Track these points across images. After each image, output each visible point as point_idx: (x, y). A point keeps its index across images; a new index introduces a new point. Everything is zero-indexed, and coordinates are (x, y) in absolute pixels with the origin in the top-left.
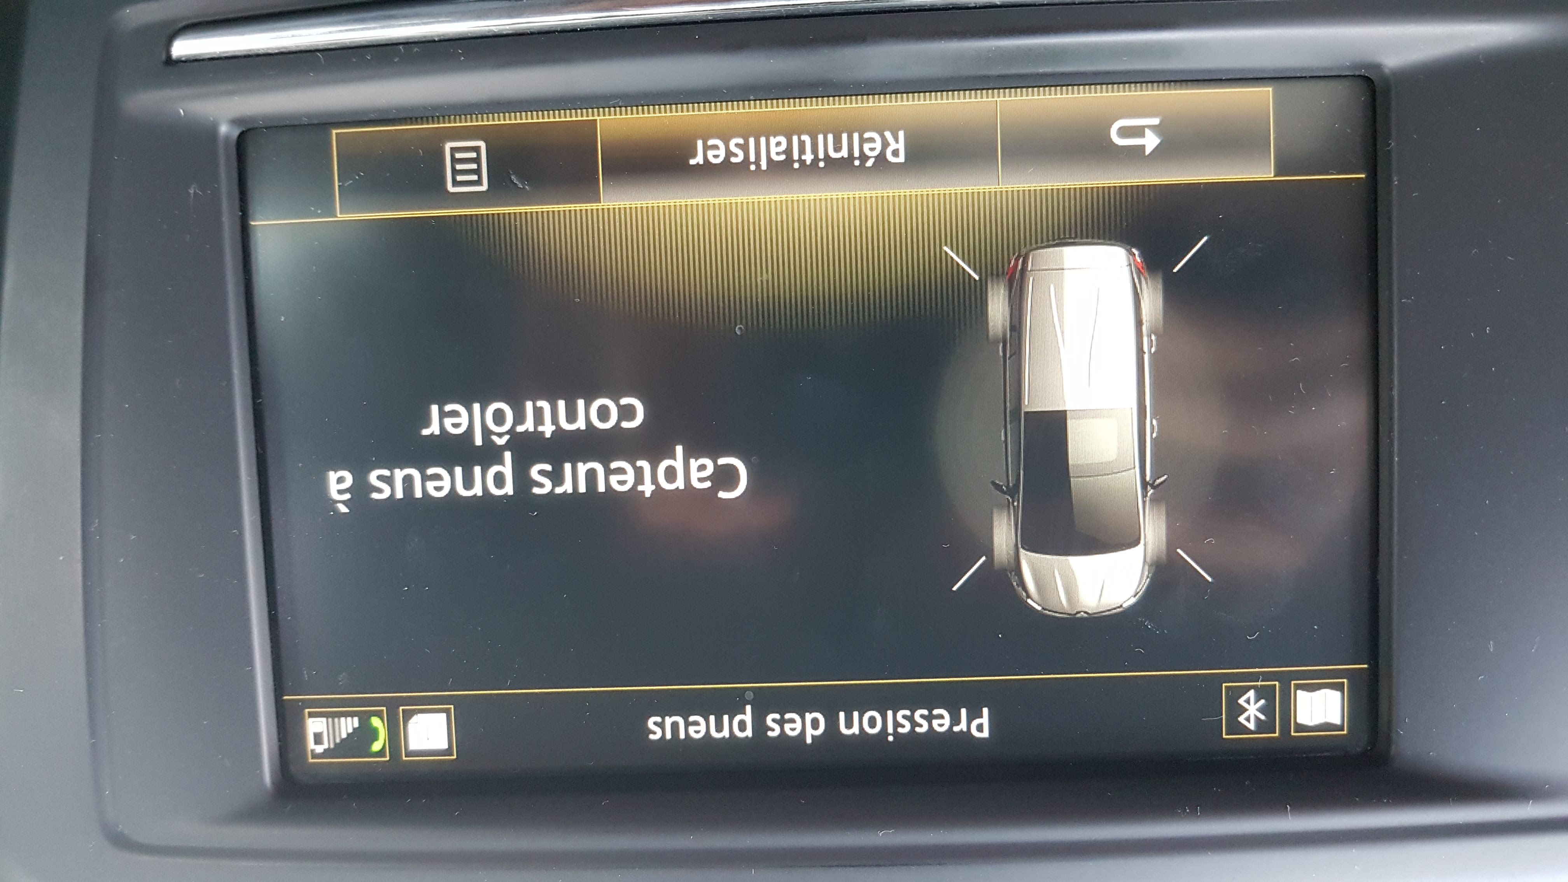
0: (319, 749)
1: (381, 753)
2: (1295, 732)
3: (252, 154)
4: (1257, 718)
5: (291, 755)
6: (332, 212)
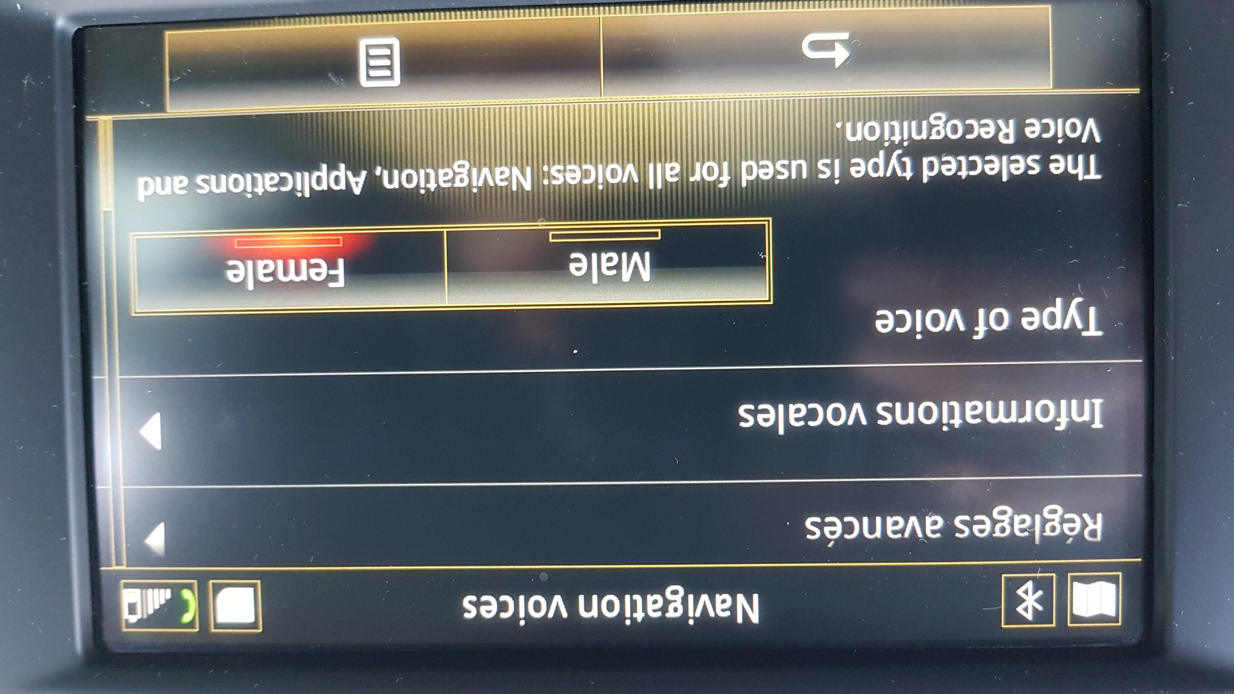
0: (133, 619)
1: (191, 625)
2: (1071, 623)
3: (89, 50)
4: (1035, 610)
5: (105, 625)
6: (162, 109)
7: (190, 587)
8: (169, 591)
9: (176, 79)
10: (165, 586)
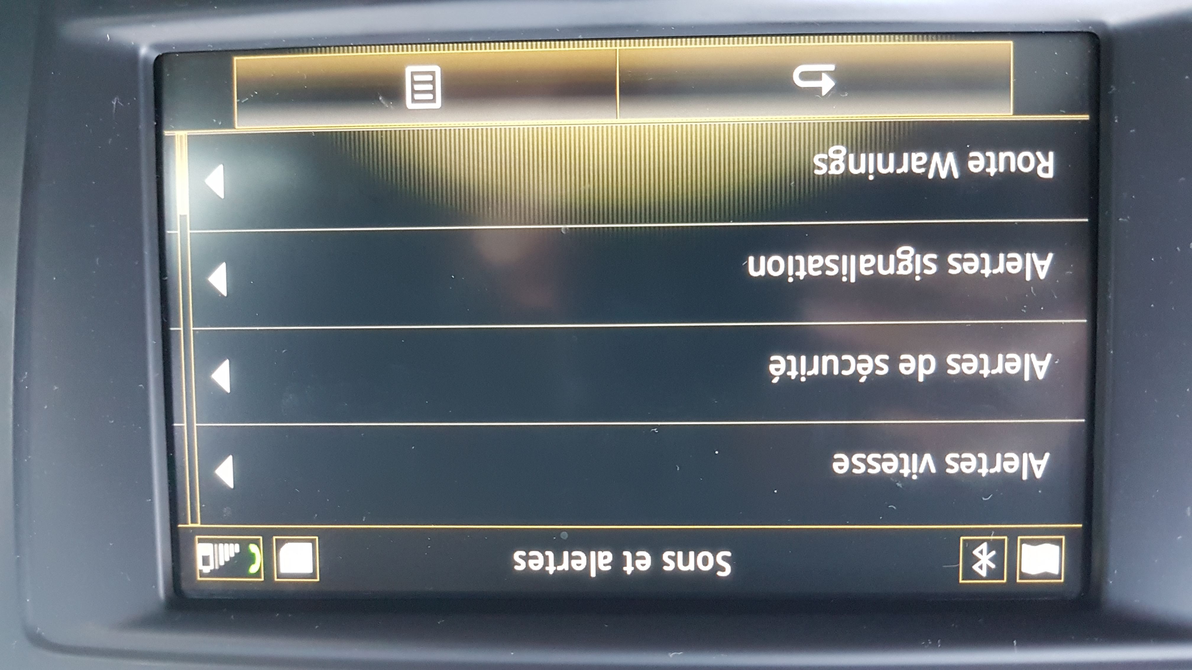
0: (206, 570)
1: (257, 575)
2: (1020, 579)
3: (167, 75)
4: (989, 568)
5: (183, 574)
6: (231, 125)
7: (256, 542)
8: (237, 546)
9: (245, 100)
10: (234, 541)
